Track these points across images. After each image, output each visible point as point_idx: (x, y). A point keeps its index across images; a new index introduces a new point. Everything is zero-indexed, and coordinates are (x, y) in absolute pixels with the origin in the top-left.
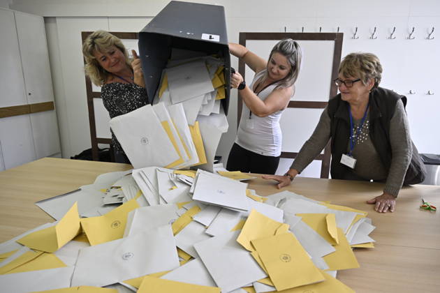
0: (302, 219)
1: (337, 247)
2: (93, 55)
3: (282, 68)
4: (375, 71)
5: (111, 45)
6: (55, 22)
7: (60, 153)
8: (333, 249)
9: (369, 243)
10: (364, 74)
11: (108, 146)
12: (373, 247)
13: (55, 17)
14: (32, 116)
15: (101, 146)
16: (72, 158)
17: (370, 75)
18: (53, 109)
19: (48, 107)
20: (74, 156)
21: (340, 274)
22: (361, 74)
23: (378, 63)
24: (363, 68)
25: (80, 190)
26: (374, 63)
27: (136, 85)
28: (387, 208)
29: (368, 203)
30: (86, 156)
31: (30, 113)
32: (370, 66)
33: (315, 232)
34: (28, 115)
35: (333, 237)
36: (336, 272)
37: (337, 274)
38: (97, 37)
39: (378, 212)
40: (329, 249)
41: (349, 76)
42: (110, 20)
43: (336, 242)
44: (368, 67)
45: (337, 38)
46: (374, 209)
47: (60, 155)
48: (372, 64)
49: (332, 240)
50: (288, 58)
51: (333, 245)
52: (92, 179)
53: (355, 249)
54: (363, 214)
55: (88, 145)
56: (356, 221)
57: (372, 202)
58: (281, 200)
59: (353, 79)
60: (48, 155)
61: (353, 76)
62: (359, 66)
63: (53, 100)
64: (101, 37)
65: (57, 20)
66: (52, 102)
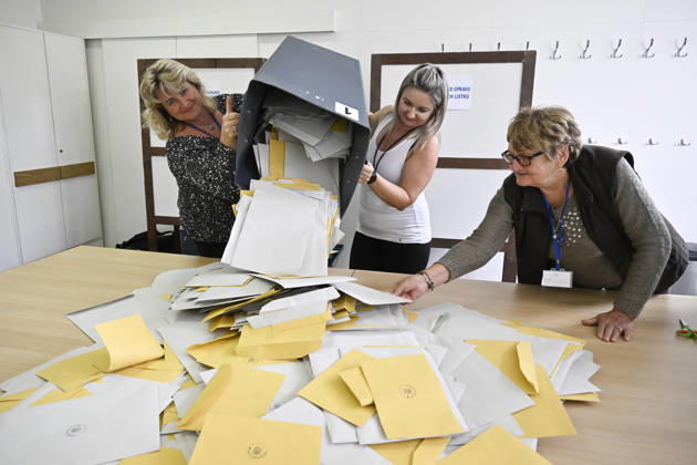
0: (476, 349)
1: (537, 398)
2: (157, 98)
3: (422, 109)
4: (566, 135)
5: (183, 81)
6: (100, 46)
7: (101, 239)
8: (530, 402)
9: (591, 393)
10: (547, 143)
11: (171, 228)
12: (597, 400)
13: (100, 40)
14: (63, 184)
15: (161, 228)
16: (118, 246)
17: (557, 144)
18: (93, 172)
19: (87, 169)
20: (120, 243)
21: (543, 444)
22: (542, 144)
23: (569, 123)
24: (543, 135)
25: (132, 296)
26: (562, 124)
27: (223, 145)
28: (618, 334)
29: (585, 324)
30: (138, 243)
31: (61, 178)
32: (556, 130)
33: (499, 371)
34: (57, 182)
35: (529, 379)
36: (536, 440)
37: (539, 444)
38: (163, 70)
39: (603, 339)
40: (523, 400)
41: (523, 148)
42: (179, 41)
43: (534, 390)
44: (552, 133)
45: (527, 59)
46: (597, 335)
47: (101, 241)
48: (558, 126)
49: (528, 386)
50: (431, 95)
51: (529, 395)
52: (149, 280)
53: (567, 402)
54: (579, 343)
55: (142, 227)
56: (567, 354)
57: (592, 321)
58: (441, 317)
59: (529, 152)
60: (83, 241)
61: (528, 148)
62: (538, 132)
63: (92, 159)
64: (169, 71)
65: (104, 43)
66: (93, 163)
